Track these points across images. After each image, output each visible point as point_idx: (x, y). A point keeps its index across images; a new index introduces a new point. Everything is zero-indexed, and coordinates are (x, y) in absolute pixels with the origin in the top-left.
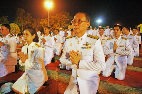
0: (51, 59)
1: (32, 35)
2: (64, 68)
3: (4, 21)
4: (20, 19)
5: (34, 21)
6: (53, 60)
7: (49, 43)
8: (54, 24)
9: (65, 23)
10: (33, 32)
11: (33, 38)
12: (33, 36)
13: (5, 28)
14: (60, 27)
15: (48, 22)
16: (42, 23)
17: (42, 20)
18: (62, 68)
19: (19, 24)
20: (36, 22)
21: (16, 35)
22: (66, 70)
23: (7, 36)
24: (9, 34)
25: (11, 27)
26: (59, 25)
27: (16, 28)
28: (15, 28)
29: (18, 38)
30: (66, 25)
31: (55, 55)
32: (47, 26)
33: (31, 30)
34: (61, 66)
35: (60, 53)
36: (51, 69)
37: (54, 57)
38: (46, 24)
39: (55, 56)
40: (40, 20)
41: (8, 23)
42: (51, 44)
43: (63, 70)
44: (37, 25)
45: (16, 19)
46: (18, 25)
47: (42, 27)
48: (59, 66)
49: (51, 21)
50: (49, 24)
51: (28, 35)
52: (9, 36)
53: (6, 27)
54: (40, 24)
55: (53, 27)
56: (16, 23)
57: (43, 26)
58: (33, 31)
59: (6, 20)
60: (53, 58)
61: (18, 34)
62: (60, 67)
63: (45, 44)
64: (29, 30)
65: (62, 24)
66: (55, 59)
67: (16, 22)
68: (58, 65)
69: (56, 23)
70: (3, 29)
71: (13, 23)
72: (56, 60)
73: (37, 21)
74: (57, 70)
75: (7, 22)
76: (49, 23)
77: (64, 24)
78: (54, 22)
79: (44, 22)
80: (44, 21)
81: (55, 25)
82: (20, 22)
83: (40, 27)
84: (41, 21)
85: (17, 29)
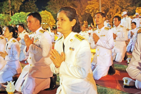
0: (109, 68)
1: (71, 20)
2: (132, 84)
3: (31, 8)
4: (54, 4)
5: (76, 5)
6: (111, 71)
7: (105, 41)
8: (111, 8)
9: (129, 4)
10: (71, 15)
11: (73, 26)
12: (72, 23)
13: (33, 19)
14: (120, 12)
15: (99, 5)
16: (90, 8)
17: (88, 2)
18: (128, 84)
19: (54, 11)
20: (79, 6)
21: (49, 29)
22: (136, 88)
23: (38, 31)
24: (41, 28)
25: (42, 16)
26: (119, 10)
27: (49, 18)
28: (47, 18)
29: (53, 34)
30: (131, 8)
31: (114, 61)
32: (98, 11)
33: (68, 12)
34: (127, 81)
35: (124, 57)
36: (109, 86)
37: (113, 65)
38: (97, 9)
39: (115, 63)
40: (87, 2)
41: (36, 11)
42: (108, 42)
43: (130, 89)
44: (82, 12)
45: (49, 3)
46: (51, 13)
47: (89, 13)
48: (123, 82)
49: (104, 3)
50: (100, 8)
51: (63, 21)
52: (41, 30)
53: (34, 17)
54: (87, 10)
55: (108, 14)
56: (48, 11)
57: (91, 13)
58: (71, 13)
59: (34, 6)
60: (111, 67)
61: (52, 27)
62: (125, 83)
63: (97, 44)
64: (66, 12)
65: (124, 7)
66: (115, 67)
67: (48, 9)
68: (120, 80)
69: (113, 5)
70: (30, 21)
71: (44, 10)
72: (117, 69)
73: (81, 4)
74: (118, 87)
75: (35, 9)
76: (102, 6)
77: (128, 6)
78: (110, 4)
79: (93, 6)
80: (93, 4)
81: (111, 10)
82: (54, 8)
83: (87, 14)
84: (88, 4)
85: (51, 20)
